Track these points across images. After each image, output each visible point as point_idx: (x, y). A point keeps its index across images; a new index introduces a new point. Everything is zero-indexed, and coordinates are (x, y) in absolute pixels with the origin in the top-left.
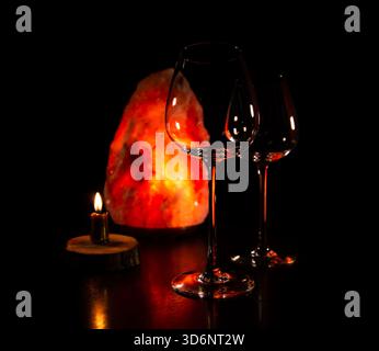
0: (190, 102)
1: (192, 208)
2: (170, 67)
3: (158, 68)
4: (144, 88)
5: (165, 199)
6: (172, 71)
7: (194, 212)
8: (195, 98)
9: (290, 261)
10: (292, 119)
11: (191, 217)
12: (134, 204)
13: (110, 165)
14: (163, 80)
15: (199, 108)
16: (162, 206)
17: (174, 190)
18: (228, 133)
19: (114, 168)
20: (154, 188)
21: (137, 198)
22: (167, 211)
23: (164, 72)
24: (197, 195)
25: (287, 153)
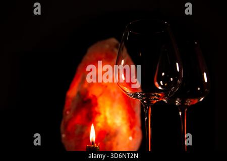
1: (128, 142)
3: (104, 37)
5: (108, 134)
7: (128, 146)
10: (205, 74)
13: (66, 108)
14: (107, 46)
17: (115, 127)
18: (156, 84)
19: (69, 110)
22: (109, 143)
24: (132, 132)
25: (202, 99)
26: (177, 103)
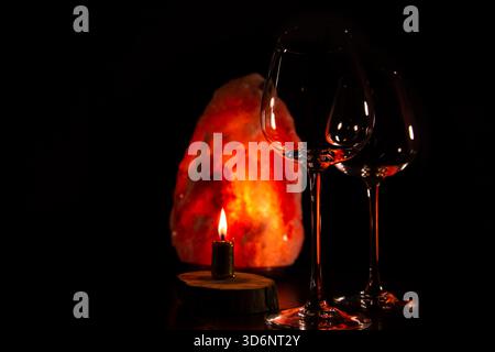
1: (280, 244)
5: (248, 230)
7: (282, 249)
10: (410, 129)
11: (279, 254)
14: (247, 86)
15: (289, 118)
16: (244, 238)
19: (184, 192)
20: (234, 215)
21: (212, 227)
22: (249, 245)
24: (287, 228)
25: (404, 167)
26: (364, 172)
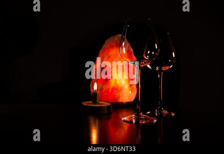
0: (128, 47)
1: (129, 94)
2: (119, 34)
3: (114, 34)
4: (108, 42)
5: (117, 89)
6: (120, 35)
7: (129, 96)
8: (130, 46)
9: (173, 114)
10: (173, 53)
11: (128, 98)
12: (103, 91)
16: (116, 92)
17: (121, 85)
20: (112, 84)
21: (104, 89)
22: (117, 94)
23: (117, 36)
24: (131, 88)
25: (171, 67)
26: (157, 68)
